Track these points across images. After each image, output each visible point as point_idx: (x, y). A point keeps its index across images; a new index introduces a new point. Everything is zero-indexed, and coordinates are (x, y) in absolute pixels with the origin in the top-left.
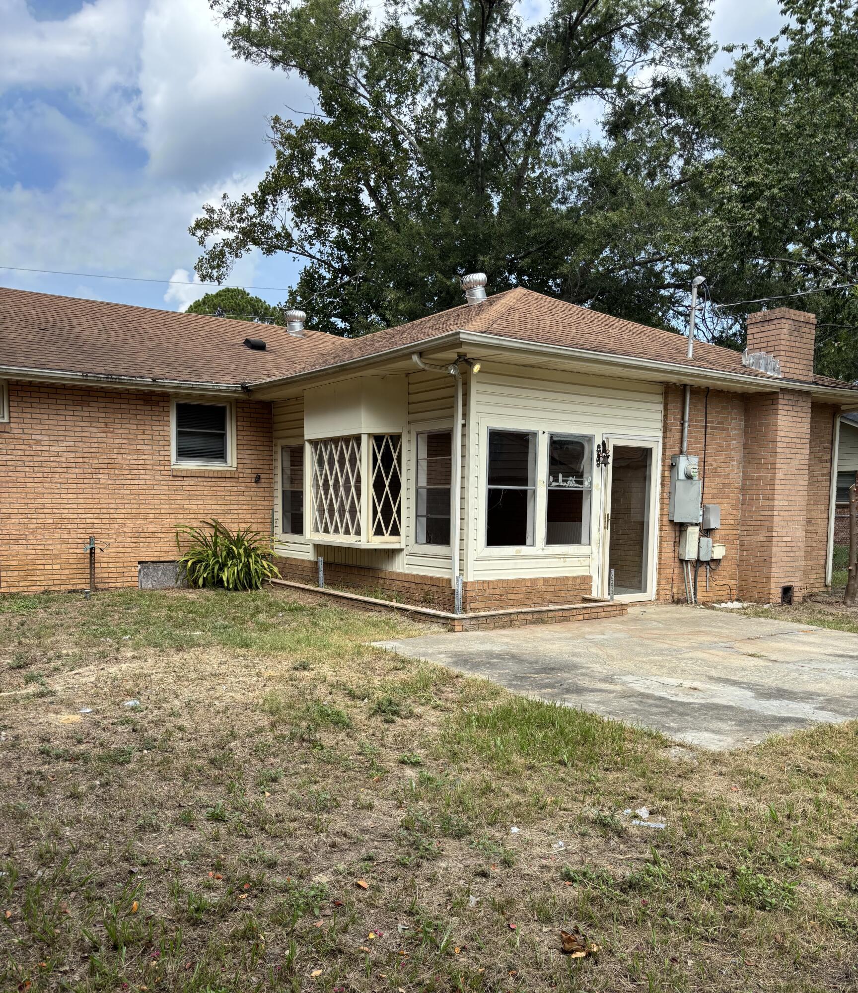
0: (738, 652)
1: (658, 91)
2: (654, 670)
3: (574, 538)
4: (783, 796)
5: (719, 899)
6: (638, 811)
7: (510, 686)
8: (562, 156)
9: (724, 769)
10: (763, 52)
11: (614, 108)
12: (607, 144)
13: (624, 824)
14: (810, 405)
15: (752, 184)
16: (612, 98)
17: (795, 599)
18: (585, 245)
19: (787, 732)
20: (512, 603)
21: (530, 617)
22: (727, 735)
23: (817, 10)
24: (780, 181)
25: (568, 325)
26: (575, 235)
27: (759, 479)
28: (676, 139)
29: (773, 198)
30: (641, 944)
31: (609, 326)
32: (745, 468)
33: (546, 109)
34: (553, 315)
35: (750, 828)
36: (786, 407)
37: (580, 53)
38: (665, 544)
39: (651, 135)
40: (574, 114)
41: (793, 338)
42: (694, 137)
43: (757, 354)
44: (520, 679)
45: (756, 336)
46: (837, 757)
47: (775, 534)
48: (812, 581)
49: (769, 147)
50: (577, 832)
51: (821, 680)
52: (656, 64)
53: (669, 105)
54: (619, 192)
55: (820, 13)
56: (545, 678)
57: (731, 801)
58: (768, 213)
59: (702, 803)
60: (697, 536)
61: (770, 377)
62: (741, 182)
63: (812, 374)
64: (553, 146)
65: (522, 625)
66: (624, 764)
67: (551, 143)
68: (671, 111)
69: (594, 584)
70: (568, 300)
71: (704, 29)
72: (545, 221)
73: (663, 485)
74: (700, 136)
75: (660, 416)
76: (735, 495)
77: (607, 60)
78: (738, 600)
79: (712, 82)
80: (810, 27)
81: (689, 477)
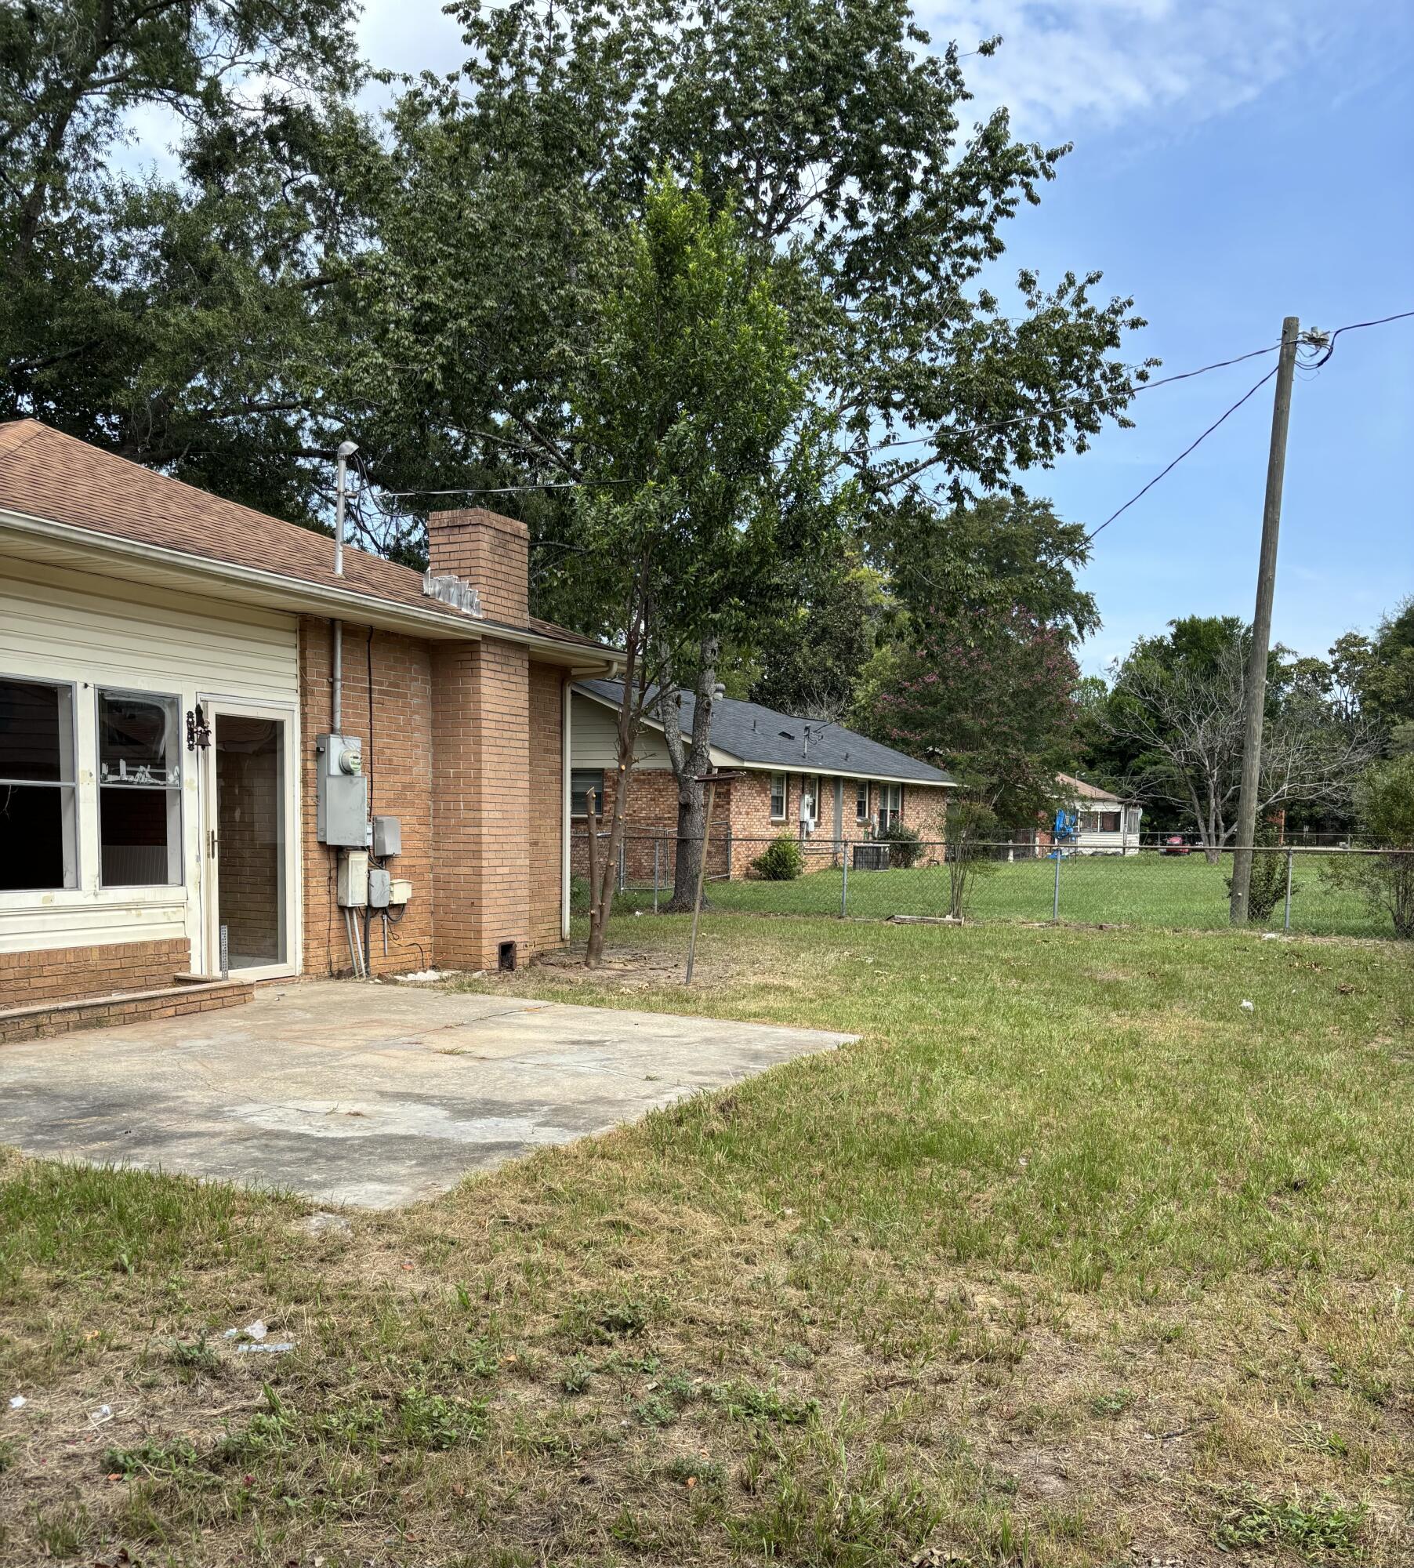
0: (428, 1049)
1: (276, 120)
2: (293, 1089)
3: (156, 874)
4: (481, 1266)
5: (372, 1449)
6: (248, 1330)
7: (27, 1145)
8: (109, 195)
9: (394, 1238)
10: (436, 93)
11: (200, 132)
12: (192, 192)
13: (222, 1355)
14: (526, 664)
15: (427, 306)
16: (196, 114)
17: (519, 961)
18: (158, 361)
19: (493, 1165)
20: (40, 993)
21: (74, 1017)
22: (401, 1183)
23: (516, 46)
24: (470, 308)
25: (122, 499)
26: (138, 340)
27: (457, 776)
28: (309, 207)
29: (461, 333)
30: (240, 1551)
31: (202, 508)
32: (435, 760)
33: (75, 107)
34: (94, 477)
35: (427, 1325)
36: (492, 666)
37: (134, 21)
38: (313, 882)
39: (265, 191)
40: (127, 126)
41: (497, 558)
42: (338, 210)
43: (445, 578)
44: (50, 1130)
45: (443, 548)
46: (559, 1194)
47: (485, 863)
48: (543, 933)
49: (452, 251)
50: (137, 1383)
51: (545, 1081)
52: (271, 74)
53: (294, 148)
54: (215, 277)
55: (521, 53)
56: (96, 1124)
57: (401, 1288)
58: (456, 356)
59: (355, 1298)
60: (365, 867)
61: (466, 616)
62: (411, 300)
63: (526, 616)
64: (92, 175)
65: (60, 1032)
66: (229, 1254)
67: (87, 168)
68: (298, 158)
69: (195, 953)
70: (132, 456)
71: (347, 34)
72: (83, 305)
73: (305, 783)
74: (349, 212)
75: (294, 669)
76: (426, 801)
77: (183, 46)
78: (434, 967)
79: (361, 125)
80: (506, 72)
81: (347, 771)
